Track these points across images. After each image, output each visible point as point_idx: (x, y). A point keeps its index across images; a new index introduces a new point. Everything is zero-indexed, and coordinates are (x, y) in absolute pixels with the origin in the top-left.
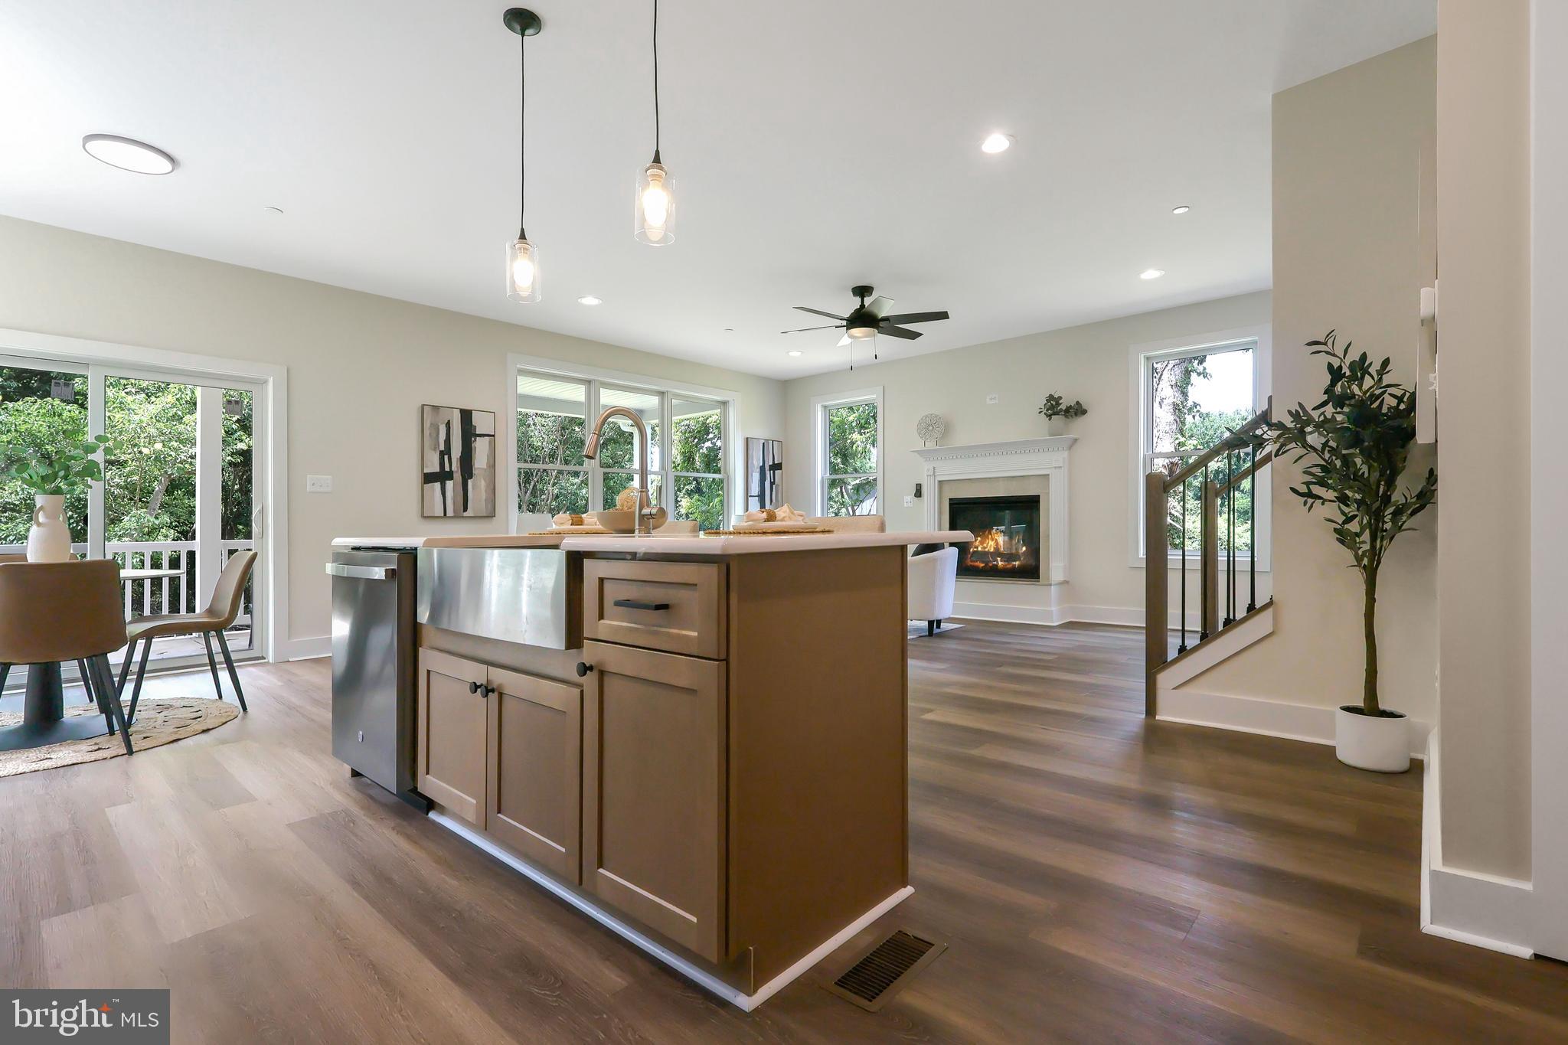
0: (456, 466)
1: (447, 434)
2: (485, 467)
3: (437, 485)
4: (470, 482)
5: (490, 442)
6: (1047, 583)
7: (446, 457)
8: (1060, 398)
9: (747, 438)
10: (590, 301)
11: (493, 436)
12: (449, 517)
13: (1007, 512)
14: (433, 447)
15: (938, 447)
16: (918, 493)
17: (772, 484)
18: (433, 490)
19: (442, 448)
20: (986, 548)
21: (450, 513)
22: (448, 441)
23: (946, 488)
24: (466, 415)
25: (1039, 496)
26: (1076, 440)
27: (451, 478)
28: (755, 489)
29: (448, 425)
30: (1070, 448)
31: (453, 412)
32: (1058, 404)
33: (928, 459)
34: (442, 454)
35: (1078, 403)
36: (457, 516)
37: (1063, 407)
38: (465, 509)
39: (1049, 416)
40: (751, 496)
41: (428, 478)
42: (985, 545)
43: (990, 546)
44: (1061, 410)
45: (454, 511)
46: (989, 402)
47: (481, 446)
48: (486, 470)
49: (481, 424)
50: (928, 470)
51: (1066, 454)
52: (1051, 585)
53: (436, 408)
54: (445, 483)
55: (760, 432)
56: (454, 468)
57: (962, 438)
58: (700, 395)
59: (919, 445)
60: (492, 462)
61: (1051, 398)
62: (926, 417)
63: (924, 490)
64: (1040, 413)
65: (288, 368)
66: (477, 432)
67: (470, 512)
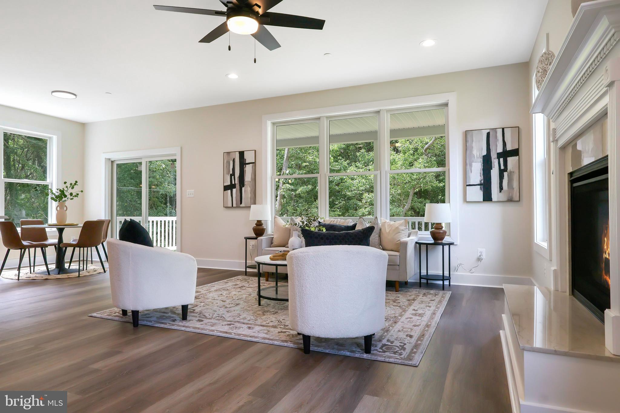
0: (237, 181)
1: (233, 163)
2: (250, 180)
3: (229, 191)
4: (243, 189)
5: (253, 166)
7: (233, 177)
11: (254, 163)
12: (234, 207)
14: (227, 173)
18: (227, 193)
19: (231, 173)
21: (234, 205)
22: (234, 169)
24: (242, 154)
27: (235, 188)
29: (234, 161)
34: (231, 175)
36: (238, 207)
38: (241, 203)
40: (470, 185)
41: (226, 188)
45: (236, 204)
47: (248, 169)
48: (250, 182)
49: (248, 158)
53: (229, 154)
54: (232, 191)
56: (236, 182)
60: (253, 177)
65: (181, 148)
66: (246, 163)
67: (243, 205)
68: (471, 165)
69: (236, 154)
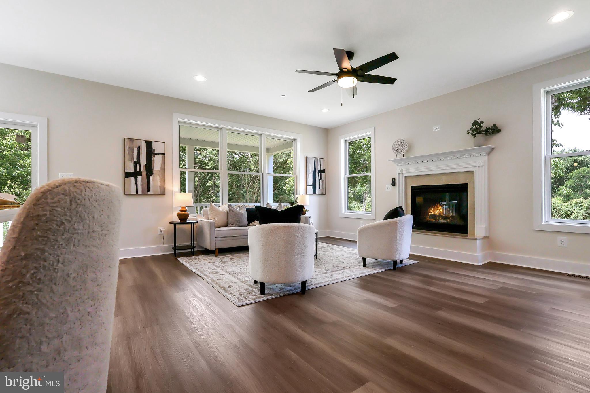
0: (143, 169)
1: (138, 151)
2: (160, 170)
3: (133, 179)
4: (151, 177)
5: (162, 157)
6: (473, 237)
7: (138, 165)
8: (482, 122)
9: (306, 157)
10: (200, 78)
11: (164, 154)
12: (140, 195)
13: (447, 194)
14: (130, 159)
15: (404, 157)
16: (394, 183)
17: (320, 180)
18: (130, 181)
19: (135, 160)
20: (436, 213)
21: (140, 192)
22: (139, 157)
23: (409, 180)
24: (149, 144)
25: (467, 184)
26: (493, 149)
27: (140, 175)
28: (310, 182)
29: (139, 148)
30: (489, 154)
31: (141, 142)
32: (481, 127)
33: (399, 165)
34: (135, 163)
35: (494, 125)
36: (144, 194)
37: (484, 128)
38: (148, 190)
39: (474, 135)
40: (308, 186)
41: (127, 175)
42: (435, 212)
43: (437, 212)
44: (483, 131)
45: (142, 191)
46: (435, 130)
47: (157, 160)
48: (160, 171)
49: (157, 148)
50: (399, 170)
51: (486, 158)
52: (477, 239)
53: (132, 140)
54: (137, 178)
55: (314, 154)
56: (142, 170)
57: (419, 151)
58: (281, 136)
59: (393, 156)
60: (163, 167)
61: (475, 123)
62: (397, 141)
63: (397, 182)
64: (468, 133)
65: (48, 119)
66: (155, 152)
67: (151, 192)
68: (309, 175)
69: (142, 142)
